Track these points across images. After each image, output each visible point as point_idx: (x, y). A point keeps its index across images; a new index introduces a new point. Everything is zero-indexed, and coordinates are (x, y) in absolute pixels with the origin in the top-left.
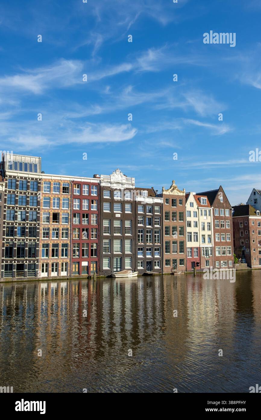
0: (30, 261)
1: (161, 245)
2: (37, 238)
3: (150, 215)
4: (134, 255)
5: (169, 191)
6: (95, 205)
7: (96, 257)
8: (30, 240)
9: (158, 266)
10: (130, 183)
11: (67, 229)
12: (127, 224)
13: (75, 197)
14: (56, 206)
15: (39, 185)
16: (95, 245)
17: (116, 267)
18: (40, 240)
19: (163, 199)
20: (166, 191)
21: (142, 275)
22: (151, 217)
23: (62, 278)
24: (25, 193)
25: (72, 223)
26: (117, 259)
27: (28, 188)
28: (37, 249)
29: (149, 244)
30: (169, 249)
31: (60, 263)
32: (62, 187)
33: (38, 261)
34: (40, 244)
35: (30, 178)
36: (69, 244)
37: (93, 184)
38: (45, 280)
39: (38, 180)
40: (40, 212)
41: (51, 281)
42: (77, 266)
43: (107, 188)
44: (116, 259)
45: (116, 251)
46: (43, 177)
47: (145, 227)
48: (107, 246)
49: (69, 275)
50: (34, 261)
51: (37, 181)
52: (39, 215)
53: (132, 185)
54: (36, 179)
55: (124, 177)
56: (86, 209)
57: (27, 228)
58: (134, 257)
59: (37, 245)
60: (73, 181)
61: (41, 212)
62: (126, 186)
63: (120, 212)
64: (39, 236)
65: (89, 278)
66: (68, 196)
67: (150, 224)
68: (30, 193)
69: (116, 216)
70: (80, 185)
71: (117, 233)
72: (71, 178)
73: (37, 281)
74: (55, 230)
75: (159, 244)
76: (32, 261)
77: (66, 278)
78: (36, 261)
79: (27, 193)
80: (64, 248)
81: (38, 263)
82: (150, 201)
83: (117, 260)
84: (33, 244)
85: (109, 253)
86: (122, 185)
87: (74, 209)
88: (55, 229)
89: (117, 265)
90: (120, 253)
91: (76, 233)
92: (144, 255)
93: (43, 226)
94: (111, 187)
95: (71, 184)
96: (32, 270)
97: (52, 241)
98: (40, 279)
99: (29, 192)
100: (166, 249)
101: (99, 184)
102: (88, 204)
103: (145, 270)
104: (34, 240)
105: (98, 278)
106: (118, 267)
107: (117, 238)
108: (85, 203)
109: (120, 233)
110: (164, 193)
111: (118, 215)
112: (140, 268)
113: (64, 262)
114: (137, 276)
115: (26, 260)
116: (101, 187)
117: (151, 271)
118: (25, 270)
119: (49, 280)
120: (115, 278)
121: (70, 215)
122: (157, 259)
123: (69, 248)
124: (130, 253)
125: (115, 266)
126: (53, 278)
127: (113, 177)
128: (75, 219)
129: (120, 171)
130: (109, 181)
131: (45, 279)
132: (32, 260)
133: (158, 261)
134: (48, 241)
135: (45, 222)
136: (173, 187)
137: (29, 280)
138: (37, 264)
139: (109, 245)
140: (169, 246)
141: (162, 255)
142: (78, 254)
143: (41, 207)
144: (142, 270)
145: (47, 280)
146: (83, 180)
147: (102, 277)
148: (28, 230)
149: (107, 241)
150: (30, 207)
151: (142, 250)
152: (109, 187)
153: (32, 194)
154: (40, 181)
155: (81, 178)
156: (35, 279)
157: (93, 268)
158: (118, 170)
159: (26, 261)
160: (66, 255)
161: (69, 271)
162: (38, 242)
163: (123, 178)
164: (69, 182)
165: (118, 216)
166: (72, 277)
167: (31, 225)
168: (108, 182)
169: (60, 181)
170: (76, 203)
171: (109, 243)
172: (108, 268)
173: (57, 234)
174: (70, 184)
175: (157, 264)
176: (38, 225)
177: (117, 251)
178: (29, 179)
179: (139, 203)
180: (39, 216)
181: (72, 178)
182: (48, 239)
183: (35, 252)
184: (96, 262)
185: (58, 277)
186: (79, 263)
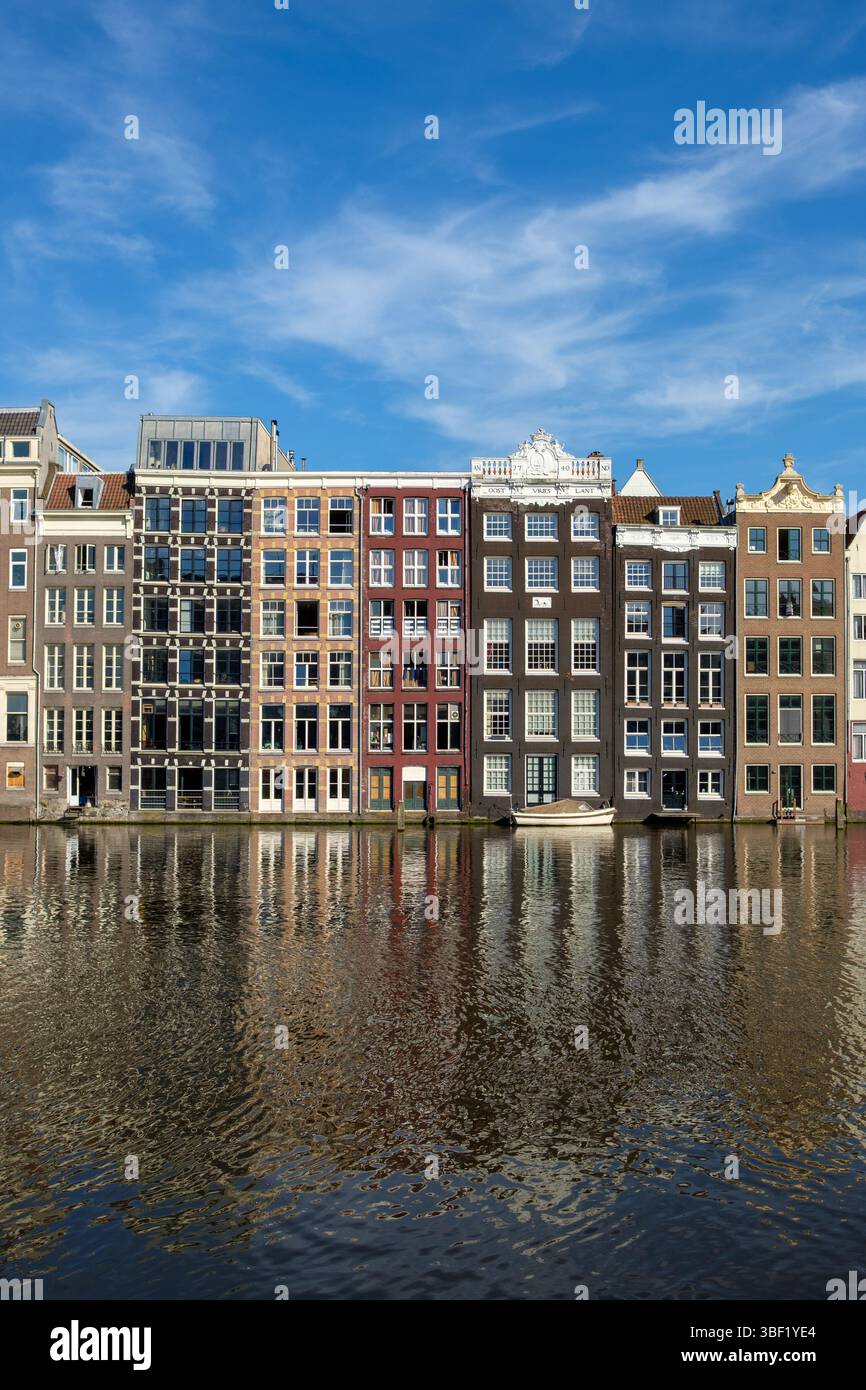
0: (220, 761)
1: (728, 710)
2: (244, 685)
3: (681, 598)
4: (610, 748)
5: (766, 499)
6: (452, 570)
7: (457, 750)
8: (220, 693)
9: (717, 790)
10: (592, 477)
11: (349, 656)
12: (582, 632)
13: (375, 544)
14: (307, 580)
15: (245, 510)
16: (452, 710)
17: (536, 788)
18: (252, 693)
19: (733, 530)
20: (749, 500)
21: (642, 823)
22: (681, 605)
23: (328, 819)
24: (199, 541)
25: (366, 635)
26: (541, 760)
27: (209, 522)
28: (243, 721)
29: (675, 705)
30: (764, 725)
31: (321, 768)
32: (326, 513)
33: (246, 760)
34: (253, 705)
35: (216, 491)
36: (355, 705)
37: (444, 494)
38: (273, 824)
39: (243, 493)
40: (250, 601)
41: (293, 827)
42: (386, 780)
43: (496, 506)
44: (536, 761)
45: (537, 733)
46: (260, 483)
47: (657, 641)
48: (501, 713)
49: (355, 810)
50: (234, 760)
51: (239, 498)
52: (248, 611)
53: (599, 488)
54: (237, 492)
55: (567, 459)
56: (417, 585)
57: (210, 655)
58: (610, 757)
59: (241, 710)
60: (366, 490)
61: (254, 602)
62: (573, 493)
63: (552, 590)
64: (248, 681)
65: (429, 824)
66: (349, 541)
67: (679, 632)
68: (215, 540)
69: (535, 605)
70: (391, 501)
71: (542, 667)
72: (358, 480)
73: (244, 824)
74: (307, 660)
75: (719, 707)
76: (227, 762)
77: (344, 819)
78: (240, 762)
79: (207, 540)
80: (340, 721)
81: (247, 769)
82: (677, 542)
83: (541, 764)
84: (231, 704)
85: (508, 739)
86: (557, 488)
87: (373, 585)
88: (307, 656)
89: (541, 783)
90: (552, 739)
91: (382, 669)
92: (654, 749)
93: (261, 647)
94: (512, 500)
95: (360, 500)
96: (231, 788)
97: (294, 698)
98: (255, 820)
99: (211, 538)
100: (750, 725)
101: (466, 492)
102: (424, 567)
103: (655, 804)
104: (234, 693)
105: (463, 824)
106: (545, 788)
107: (539, 684)
108: (414, 564)
109: (553, 666)
110: (744, 507)
111: (542, 600)
112: (634, 794)
113: (340, 766)
114: (611, 824)
115: (208, 757)
116: (473, 503)
117: (683, 807)
118: (205, 789)
119: (285, 824)
120: (516, 825)
121: (357, 608)
122: (709, 763)
123: (355, 721)
124: (592, 738)
125: (533, 784)
126: (300, 817)
127: (524, 464)
128: (378, 622)
129: (549, 439)
130: (507, 476)
131: (273, 820)
132: (227, 757)
133: (714, 771)
134: (281, 694)
135: (271, 633)
136: (782, 481)
137: (218, 819)
138: (242, 769)
139: (507, 709)
140: (764, 715)
141: (731, 750)
142: (389, 741)
143: (254, 585)
144: (642, 802)
145: (279, 824)
146: (402, 484)
147: (478, 823)
148: (214, 661)
149: (502, 695)
150: (216, 584)
151: (646, 731)
152: (507, 501)
153: (222, 541)
154: (250, 498)
155: (394, 474)
156: (236, 820)
157: (444, 788)
158: (542, 436)
159: (210, 760)
160: (347, 744)
161: (355, 796)
162: (247, 700)
163: (562, 464)
164: (353, 495)
165: (546, 603)
166: (368, 819)
167: (221, 642)
168: (498, 482)
169: (319, 493)
170: (382, 564)
171: (507, 702)
172: (504, 793)
173: (314, 671)
174: (356, 499)
175: (710, 783)
176: (246, 644)
177: (542, 733)
178: (212, 492)
179: (629, 554)
180: (249, 614)
181: (362, 478)
182: (280, 688)
183: (238, 731)
184: (459, 769)
185: (316, 817)
186: (393, 772)
